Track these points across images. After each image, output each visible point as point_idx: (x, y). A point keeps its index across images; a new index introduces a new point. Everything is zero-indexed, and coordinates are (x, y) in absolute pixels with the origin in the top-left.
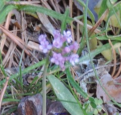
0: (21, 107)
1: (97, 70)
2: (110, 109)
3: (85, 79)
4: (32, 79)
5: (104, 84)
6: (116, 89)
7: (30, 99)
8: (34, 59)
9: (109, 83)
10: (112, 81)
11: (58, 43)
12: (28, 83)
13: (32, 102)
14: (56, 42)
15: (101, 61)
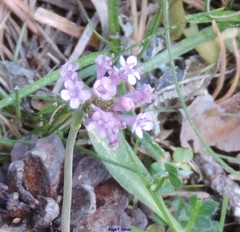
0: (15, 172)
1: (185, 85)
2: (206, 166)
3: (156, 104)
4: (41, 101)
5: (196, 115)
6: (221, 125)
7: (35, 153)
8: (47, 44)
9: (208, 113)
10: (215, 109)
11: (106, 87)
12: (32, 108)
13: (39, 158)
14: (101, 85)
15: (193, 64)
